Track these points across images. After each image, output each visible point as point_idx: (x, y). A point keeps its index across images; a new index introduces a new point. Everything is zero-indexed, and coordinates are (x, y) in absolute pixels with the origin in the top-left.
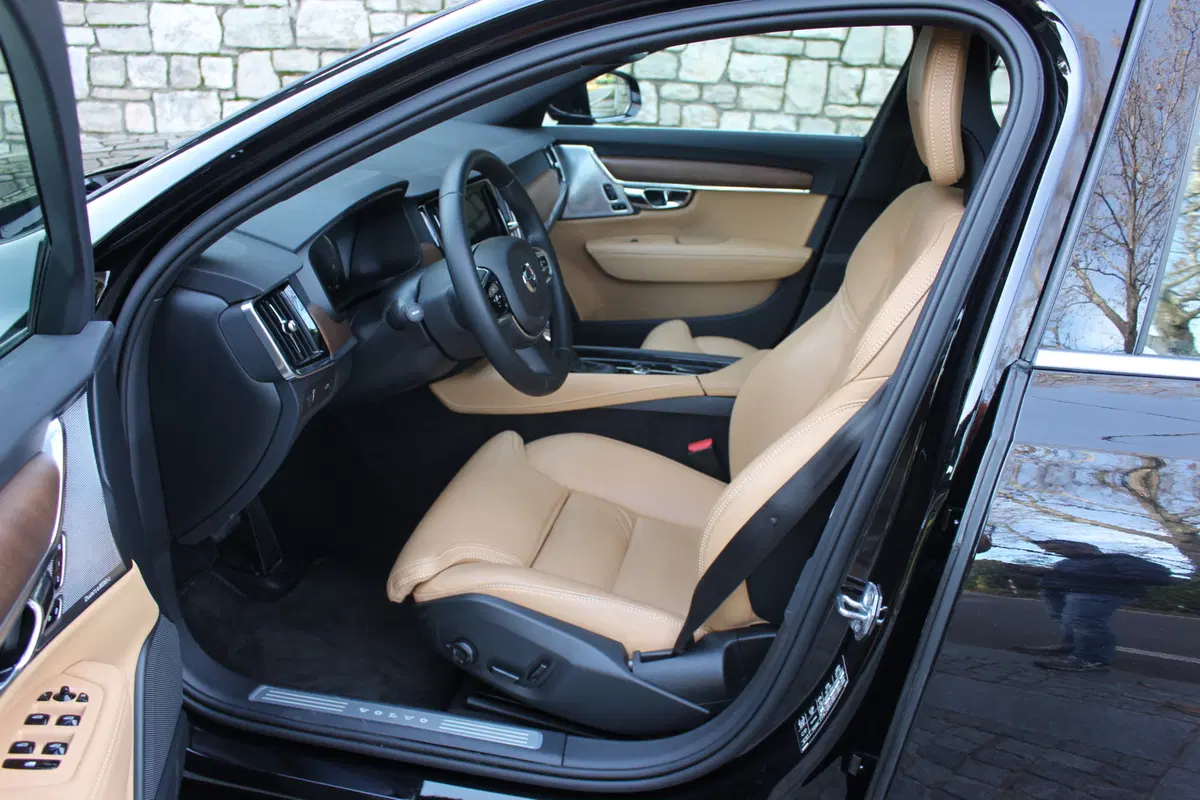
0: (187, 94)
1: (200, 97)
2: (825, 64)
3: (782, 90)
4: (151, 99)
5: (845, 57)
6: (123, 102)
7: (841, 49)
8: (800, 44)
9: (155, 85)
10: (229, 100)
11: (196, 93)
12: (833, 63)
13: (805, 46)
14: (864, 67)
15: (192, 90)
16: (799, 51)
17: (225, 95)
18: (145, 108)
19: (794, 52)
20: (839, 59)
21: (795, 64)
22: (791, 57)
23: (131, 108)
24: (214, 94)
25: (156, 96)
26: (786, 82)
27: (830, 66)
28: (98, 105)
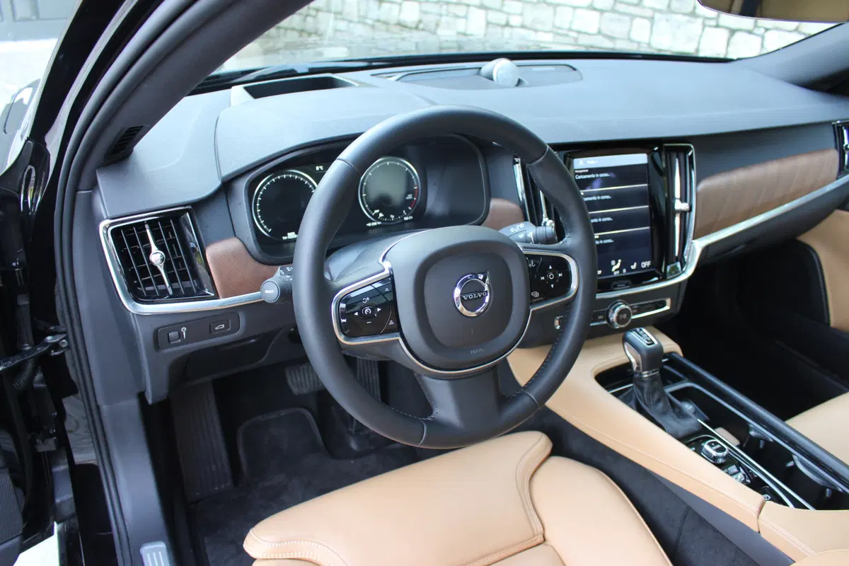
0: (680, 18)
1: (689, 22)
4: (653, 18)
6: (633, 17)
9: (659, 6)
10: (710, 26)
11: (687, 18)
15: (685, 14)
17: (708, 22)
18: (647, 23)
23: (637, 21)
24: (700, 21)
25: (657, 16)
28: (616, 16)
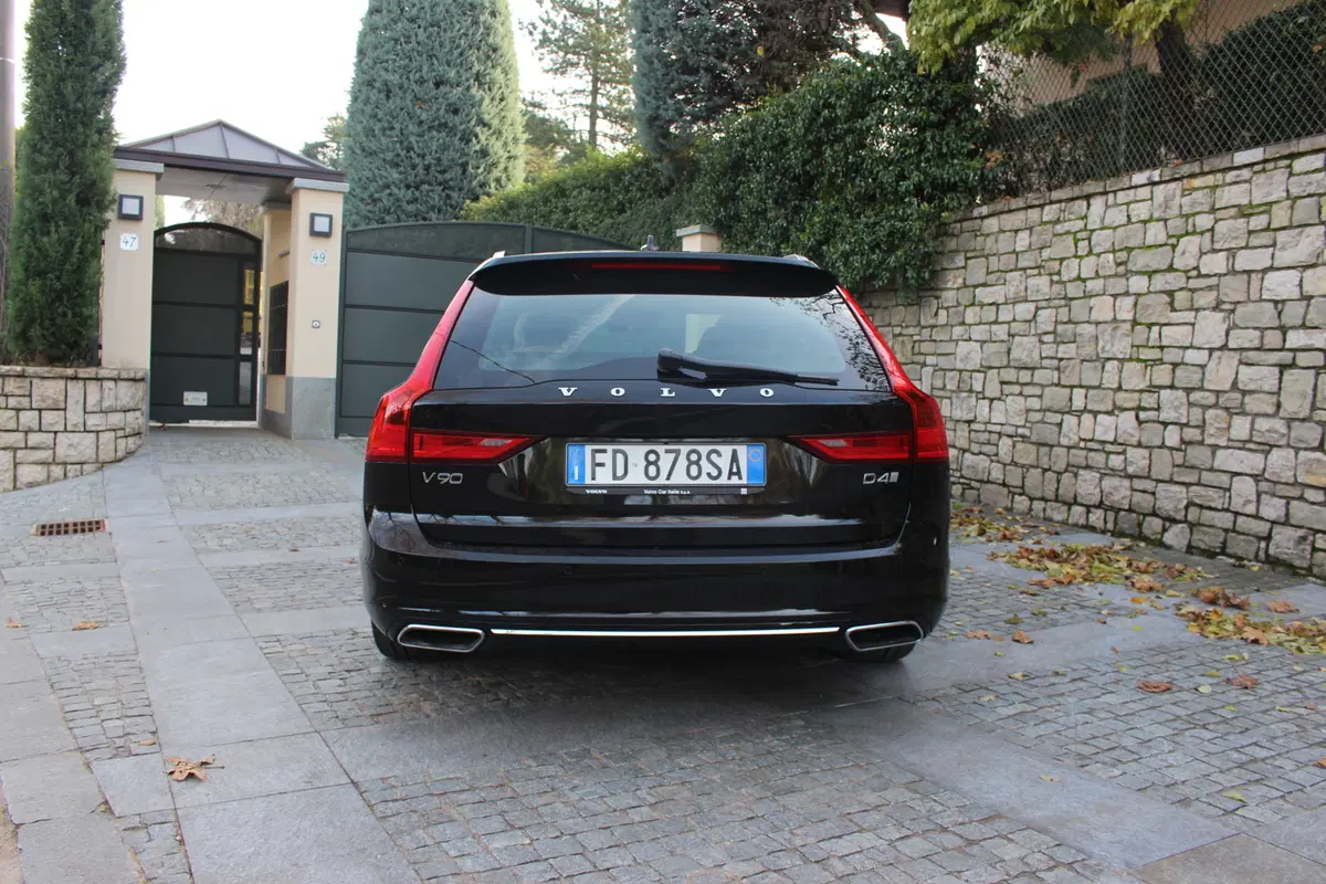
2: (1312, 372)
3: (1276, 397)
8: (1291, 355)
13: (1295, 358)
16: (1289, 361)
19: (1286, 362)
21: (1287, 372)
22: (1282, 367)
26: (1279, 390)
27: (1317, 374)
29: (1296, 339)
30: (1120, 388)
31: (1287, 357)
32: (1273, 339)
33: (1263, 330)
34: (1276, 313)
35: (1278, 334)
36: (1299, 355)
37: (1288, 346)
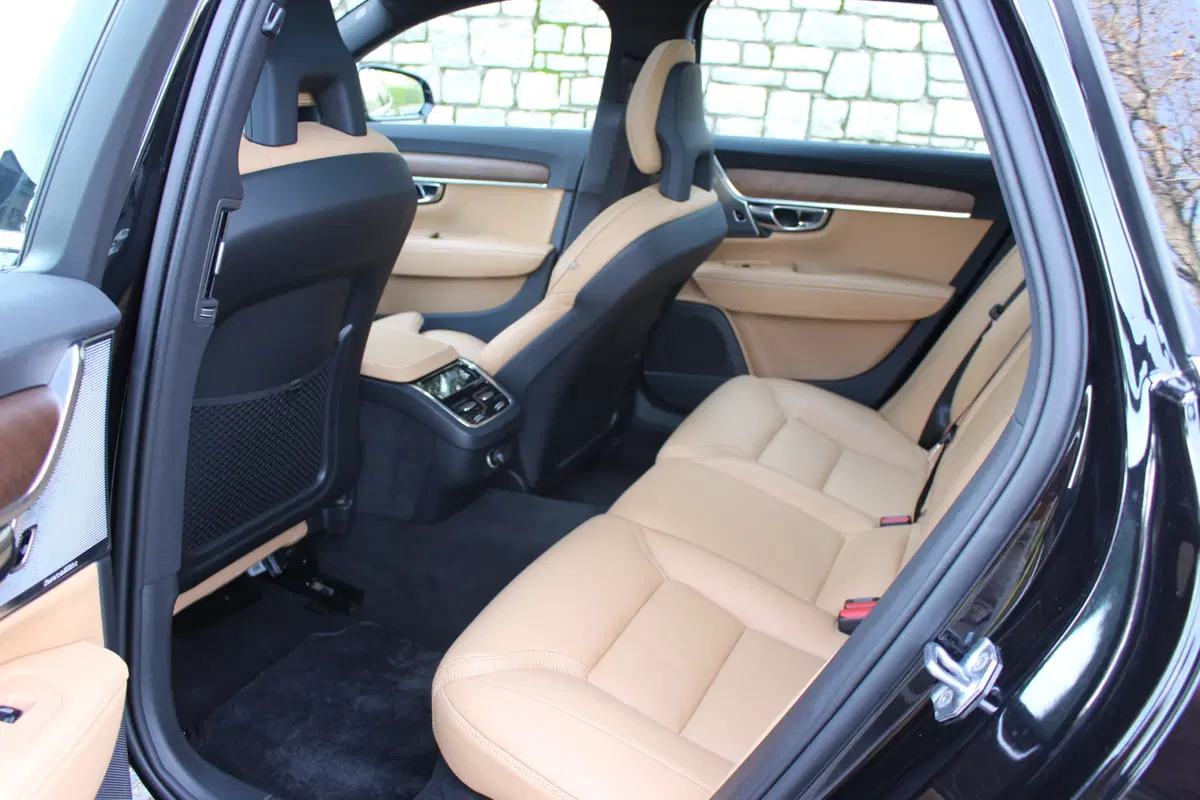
2: (807, 96)
3: (760, 122)
5: (829, 90)
7: (824, 81)
8: (781, 74)
12: (816, 95)
13: (785, 78)
14: (849, 99)
16: (778, 82)
19: (774, 83)
20: (822, 91)
21: (775, 95)
22: (770, 88)
26: (765, 114)
27: (812, 98)
29: (786, 56)
30: (515, 106)
31: (775, 78)
32: (757, 55)
33: (743, 44)
34: (760, 23)
35: (765, 49)
36: (790, 75)
37: (776, 64)
